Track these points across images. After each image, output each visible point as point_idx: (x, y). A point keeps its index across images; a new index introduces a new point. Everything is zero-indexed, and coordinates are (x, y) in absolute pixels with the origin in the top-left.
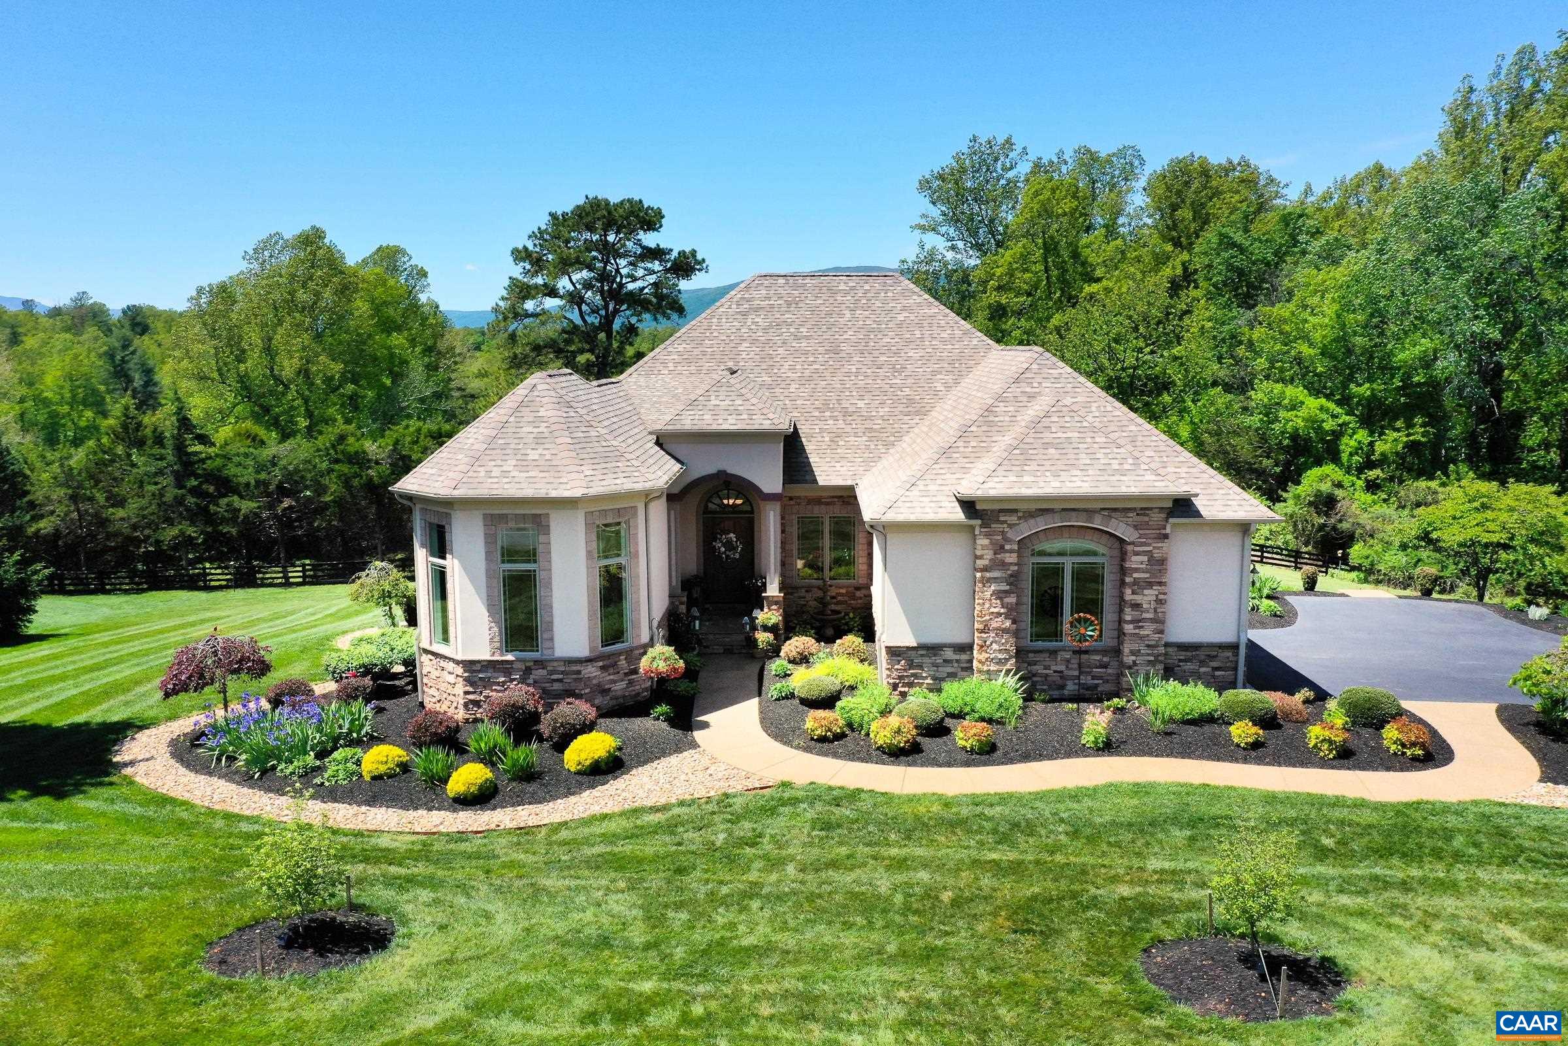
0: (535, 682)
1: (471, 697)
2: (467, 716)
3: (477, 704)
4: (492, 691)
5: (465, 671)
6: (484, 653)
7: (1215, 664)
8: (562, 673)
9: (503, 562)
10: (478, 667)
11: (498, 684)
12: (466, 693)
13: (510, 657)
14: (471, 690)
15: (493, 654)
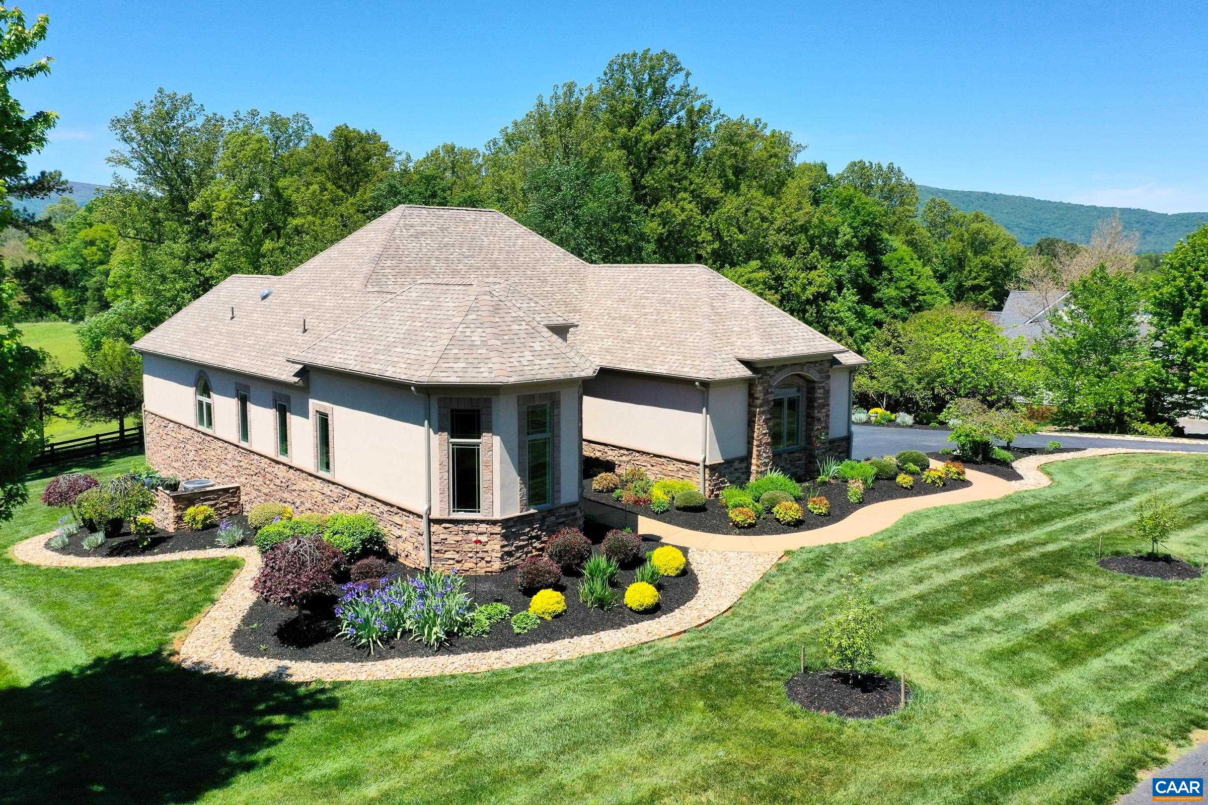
0: (548, 527)
1: (506, 549)
2: (503, 566)
3: (510, 554)
4: (520, 541)
5: (503, 529)
6: (515, 512)
7: (840, 450)
8: (565, 516)
9: (528, 434)
10: (511, 523)
11: (524, 534)
12: (502, 547)
13: (532, 511)
14: (506, 543)
15: (521, 512)
